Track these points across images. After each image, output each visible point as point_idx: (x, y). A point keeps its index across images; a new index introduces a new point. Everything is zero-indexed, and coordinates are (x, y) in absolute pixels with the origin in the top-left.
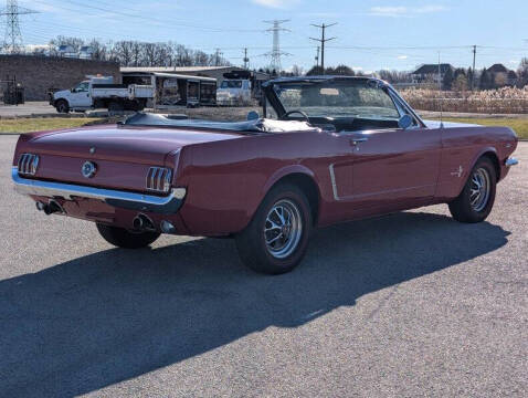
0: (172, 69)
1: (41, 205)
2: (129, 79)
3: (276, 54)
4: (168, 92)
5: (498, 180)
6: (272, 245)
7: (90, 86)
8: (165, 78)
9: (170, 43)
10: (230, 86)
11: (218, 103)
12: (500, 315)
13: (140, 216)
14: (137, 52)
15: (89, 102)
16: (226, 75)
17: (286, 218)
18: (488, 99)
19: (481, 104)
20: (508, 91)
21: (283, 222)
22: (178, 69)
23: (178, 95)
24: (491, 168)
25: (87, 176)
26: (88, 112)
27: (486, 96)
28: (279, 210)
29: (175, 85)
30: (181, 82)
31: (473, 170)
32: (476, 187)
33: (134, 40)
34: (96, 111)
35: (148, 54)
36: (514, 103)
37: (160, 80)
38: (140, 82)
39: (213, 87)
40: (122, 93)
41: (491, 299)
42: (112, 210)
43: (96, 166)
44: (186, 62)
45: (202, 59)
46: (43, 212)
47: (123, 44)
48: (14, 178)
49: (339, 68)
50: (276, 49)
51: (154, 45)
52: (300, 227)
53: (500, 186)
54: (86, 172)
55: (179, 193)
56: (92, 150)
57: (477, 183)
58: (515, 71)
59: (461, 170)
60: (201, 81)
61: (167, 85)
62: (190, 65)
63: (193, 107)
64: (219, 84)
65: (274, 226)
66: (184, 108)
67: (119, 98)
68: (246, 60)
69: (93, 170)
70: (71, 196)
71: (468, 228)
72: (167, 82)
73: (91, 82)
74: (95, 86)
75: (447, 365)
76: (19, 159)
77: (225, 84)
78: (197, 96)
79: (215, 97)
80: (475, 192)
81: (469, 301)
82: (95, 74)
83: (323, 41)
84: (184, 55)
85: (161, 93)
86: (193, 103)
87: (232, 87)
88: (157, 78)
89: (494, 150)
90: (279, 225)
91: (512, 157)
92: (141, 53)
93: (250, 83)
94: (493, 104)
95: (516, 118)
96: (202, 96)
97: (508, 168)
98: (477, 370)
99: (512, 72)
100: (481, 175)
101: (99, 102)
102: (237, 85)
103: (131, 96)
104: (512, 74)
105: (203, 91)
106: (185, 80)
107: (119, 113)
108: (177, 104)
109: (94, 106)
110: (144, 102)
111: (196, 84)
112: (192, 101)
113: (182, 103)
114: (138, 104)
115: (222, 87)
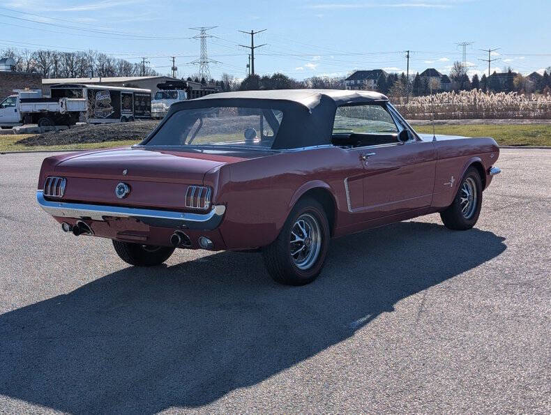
0: (97, 80)
1: (67, 227)
2: (59, 93)
3: (204, 62)
4: (101, 105)
5: (484, 188)
6: (296, 256)
7: (18, 101)
8: (97, 91)
9: (90, 52)
10: (165, 97)
11: (154, 115)
12: (520, 313)
13: (178, 233)
14: (56, 63)
15: (18, 117)
16: (160, 86)
17: (307, 232)
18: (426, 105)
19: (421, 110)
20: (446, 96)
21: (305, 234)
22: (104, 80)
23: (111, 108)
24: (478, 178)
25: (121, 197)
26: (18, 128)
27: (424, 101)
28: (301, 223)
29: (108, 97)
30: (114, 94)
31: (463, 180)
32: (464, 195)
33: (52, 50)
34: (25, 127)
35: (68, 64)
36: (453, 108)
37: (92, 93)
38: (71, 95)
39: (147, 99)
40: (53, 107)
41: (507, 300)
42: (146, 228)
43: (129, 186)
44: (109, 72)
45: (126, 69)
46: (71, 233)
47: (40, 54)
48: (40, 201)
49: (276, 76)
50: (203, 57)
51: (74, 54)
52: (319, 239)
53: (485, 194)
54: (120, 192)
55: (219, 210)
56: (125, 172)
57: (466, 191)
58: (448, 75)
59: (453, 180)
60: (135, 92)
61: (100, 98)
62: (113, 75)
63: (127, 120)
64: (153, 96)
65: (298, 239)
66: (118, 121)
67: (49, 112)
68: (174, 69)
69: (127, 191)
70: (103, 217)
71: (460, 235)
72: (99, 94)
73: (19, 96)
74: (23, 101)
75: (491, 358)
76: (44, 183)
77: (160, 95)
78: (131, 108)
79: (150, 109)
80: (464, 200)
81: (488, 302)
82: (23, 88)
83: (253, 48)
84: (106, 64)
85: (93, 107)
86: (128, 116)
87: (167, 98)
88: (89, 91)
89: (480, 159)
90: (303, 237)
91: (496, 166)
92: (60, 63)
93: (186, 94)
94: (432, 109)
95: (459, 124)
96: (136, 108)
97: (491, 177)
98: (520, 362)
99: (445, 76)
100: (469, 184)
101: (28, 118)
102: (172, 96)
103: (62, 110)
104: (445, 79)
105: (137, 103)
106: (118, 92)
107: (51, 128)
108: (111, 117)
109: (22, 122)
110: (76, 116)
111: (130, 95)
112: (127, 113)
113: (116, 116)
114: (70, 118)
115: (156, 98)
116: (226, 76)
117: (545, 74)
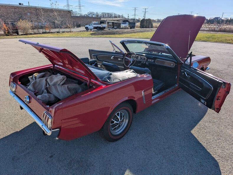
2: (102, 22)
4: (110, 25)
8: (109, 22)
9: (113, 13)
11: (121, 28)
14: (106, 15)
15: (93, 28)
16: (123, 21)
23: (112, 26)
26: (92, 30)
30: (113, 23)
35: (108, 15)
37: (108, 23)
38: (104, 23)
39: (120, 24)
45: (119, 16)
47: (103, 13)
50: (135, 14)
51: (109, 13)
61: (110, 24)
62: (116, 18)
67: (99, 27)
68: (128, 17)
73: (93, 23)
74: (94, 24)
79: (120, 26)
83: (145, 12)
84: (115, 15)
85: (108, 26)
93: (128, 23)
102: (125, 23)
103: (101, 26)
105: (118, 25)
106: (114, 22)
107: (99, 30)
108: (112, 28)
109: (94, 29)
110: (104, 28)
111: (116, 23)
112: (115, 27)
113: (113, 28)
114: (103, 28)
115: (122, 24)
116: (139, 18)
117: (209, 19)
